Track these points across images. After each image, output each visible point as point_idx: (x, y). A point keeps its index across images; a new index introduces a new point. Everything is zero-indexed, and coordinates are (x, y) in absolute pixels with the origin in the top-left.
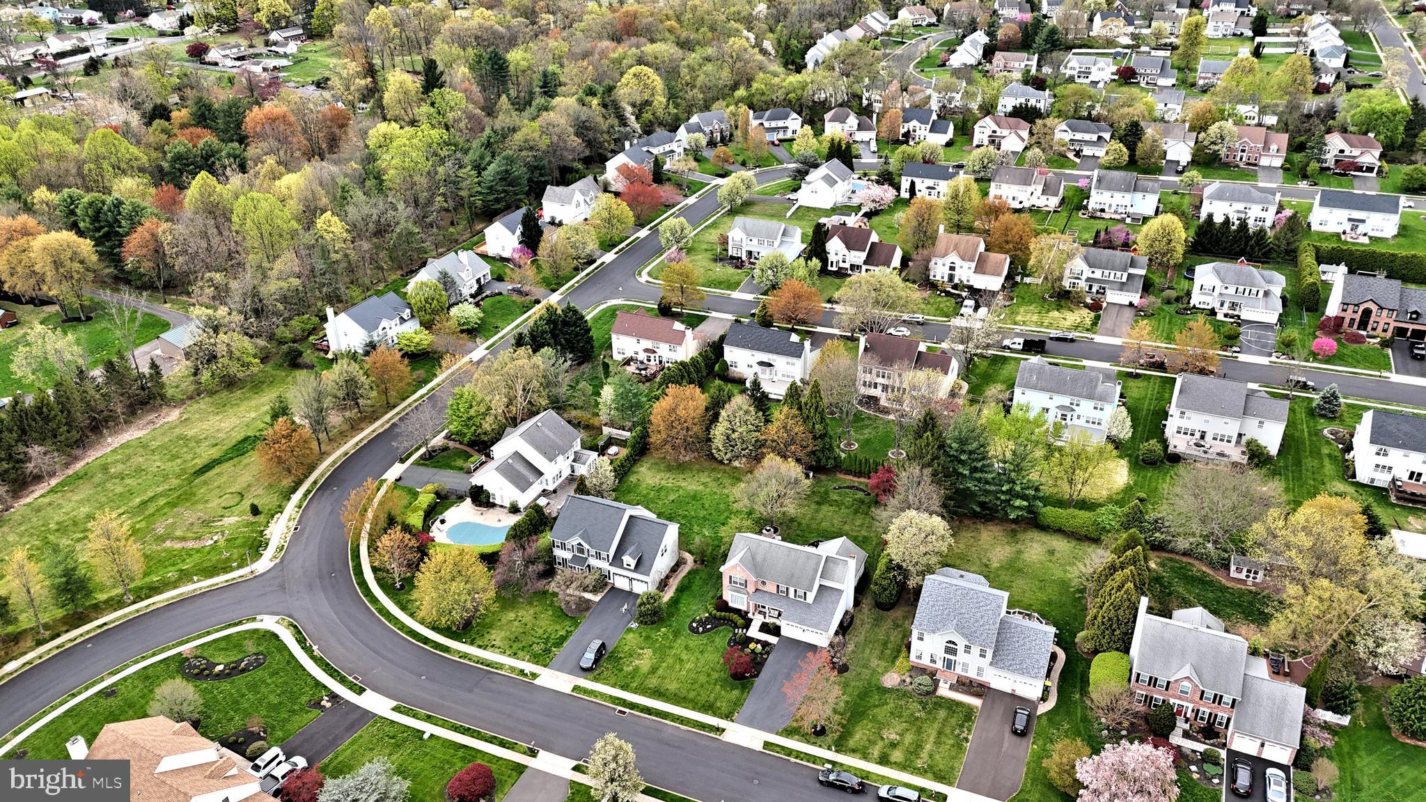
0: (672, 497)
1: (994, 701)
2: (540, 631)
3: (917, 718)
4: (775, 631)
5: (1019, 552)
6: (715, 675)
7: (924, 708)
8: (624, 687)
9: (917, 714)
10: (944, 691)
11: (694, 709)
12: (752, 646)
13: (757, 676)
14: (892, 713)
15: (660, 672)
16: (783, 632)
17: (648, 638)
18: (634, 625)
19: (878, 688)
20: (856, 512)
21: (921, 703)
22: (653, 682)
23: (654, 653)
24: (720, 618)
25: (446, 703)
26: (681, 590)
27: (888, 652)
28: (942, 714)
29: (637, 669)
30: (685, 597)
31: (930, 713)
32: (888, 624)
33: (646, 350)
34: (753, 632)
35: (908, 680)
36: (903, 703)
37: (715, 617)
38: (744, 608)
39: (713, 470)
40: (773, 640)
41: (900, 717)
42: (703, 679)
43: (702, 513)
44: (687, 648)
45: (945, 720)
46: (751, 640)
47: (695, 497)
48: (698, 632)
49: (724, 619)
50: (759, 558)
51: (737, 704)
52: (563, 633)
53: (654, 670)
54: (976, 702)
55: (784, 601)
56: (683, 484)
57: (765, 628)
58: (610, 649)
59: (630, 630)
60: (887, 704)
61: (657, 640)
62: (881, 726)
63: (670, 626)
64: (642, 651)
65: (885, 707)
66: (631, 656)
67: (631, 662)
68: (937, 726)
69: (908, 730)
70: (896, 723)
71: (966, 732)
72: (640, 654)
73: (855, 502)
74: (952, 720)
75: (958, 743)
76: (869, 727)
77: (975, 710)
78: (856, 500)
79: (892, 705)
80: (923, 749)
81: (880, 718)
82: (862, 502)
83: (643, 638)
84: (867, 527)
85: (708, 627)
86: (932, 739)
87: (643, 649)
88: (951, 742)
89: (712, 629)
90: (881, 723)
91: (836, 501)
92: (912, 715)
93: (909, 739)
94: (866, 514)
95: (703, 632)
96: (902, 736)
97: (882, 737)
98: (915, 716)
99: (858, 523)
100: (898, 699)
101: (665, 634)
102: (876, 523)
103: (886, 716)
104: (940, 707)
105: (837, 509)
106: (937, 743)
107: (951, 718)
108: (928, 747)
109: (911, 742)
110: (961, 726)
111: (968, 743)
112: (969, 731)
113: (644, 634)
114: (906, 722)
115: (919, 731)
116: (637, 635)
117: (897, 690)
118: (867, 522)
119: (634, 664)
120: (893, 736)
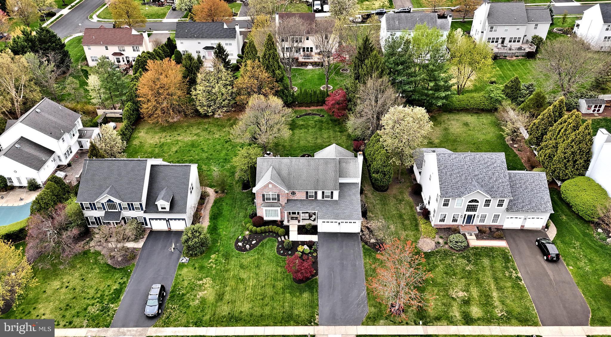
0: (174, 149)
1: (514, 239)
3: (470, 272)
4: (313, 230)
5: (446, 129)
6: (280, 285)
7: (469, 261)
9: (468, 268)
10: (474, 242)
11: (275, 324)
12: (300, 248)
13: (316, 274)
14: (446, 273)
15: (227, 297)
16: (319, 230)
17: (202, 268)
18: (184, 260)
20: (321, 129)
21: (463, 257)
22: (225, 309)
23: (214, 280)
24: (262, 233)
26: (214, 217)
27: (407, 222)
29: (203, 301)
30: (220, 222)
31: (476, 264)
32: (392, 202)
33: (115, 54)
34: (294, 236)
35: (441, 241)
36: (449, 262)
37: (256, 233)
38: (278, 218)
39: (200, 124)
40: (314, 238)
41: (454, 274)
42: (269, 291)
43: (204, 155)
44: (242, 267)
45: (492, 267)
46: (296, 244)
47: (193, 145)
48: (246, 250)
49: (265, 232)
50: (284, 172)
53: (220, 297)
54: (502, 244)
55: (315, 204)
56: (180, 138)
57: (302, 230)
58: (169, 289)
59: (182, 265)
60: (437, 266)
61: (211, 267)
62: (445, 288)
63: (218, 251)
64: (201, 282)
65: (437, 269)
66: (193, 289)
67: (195, 296)
68: (489, 273)
69: (469, 285)
70: (455, 281)
71: (514, 272)
72: (200, 286)
73: (317, 123)
74: (497, 265)
75: (515, 284)
76: (436, 291)
77: (507, 251)
78: (317, 122)
79: (442, 266)
80: (492, 298)
81: (439, 280)
82: (321, 122)
83: (197, 269)
84: (333, 137)
85: (254, 242)
86: (493, 286)
87: (201, 279)
88: (509, 284)
89: (257, 243)
90: (443, 285)
91: (302, 125)
92: (464, 270)
93: (475, 292)
94: (328, 129)
95: (251, 248)
96: (467, 291)
97: (453, 298)
98: (466, 271)
99: (325, 136)
100: (443, 259)
101: (216, 260)
102: (339, 133)
103: (443, 277)
104: (480, 256)
105: (306, 130)
106: (500, 289)
107: (495, 263)
108: (495, 294)
109: (478, 294)
110: (507, 268)
111: (523, 281)
112: (515, 269)
113: (197, 265)
114: (462, 278)
115: (479, 283)
116: (191, 268)
117: (437, 252)
118: (332, 134)
119: (198, 297)
120: (461, 294)
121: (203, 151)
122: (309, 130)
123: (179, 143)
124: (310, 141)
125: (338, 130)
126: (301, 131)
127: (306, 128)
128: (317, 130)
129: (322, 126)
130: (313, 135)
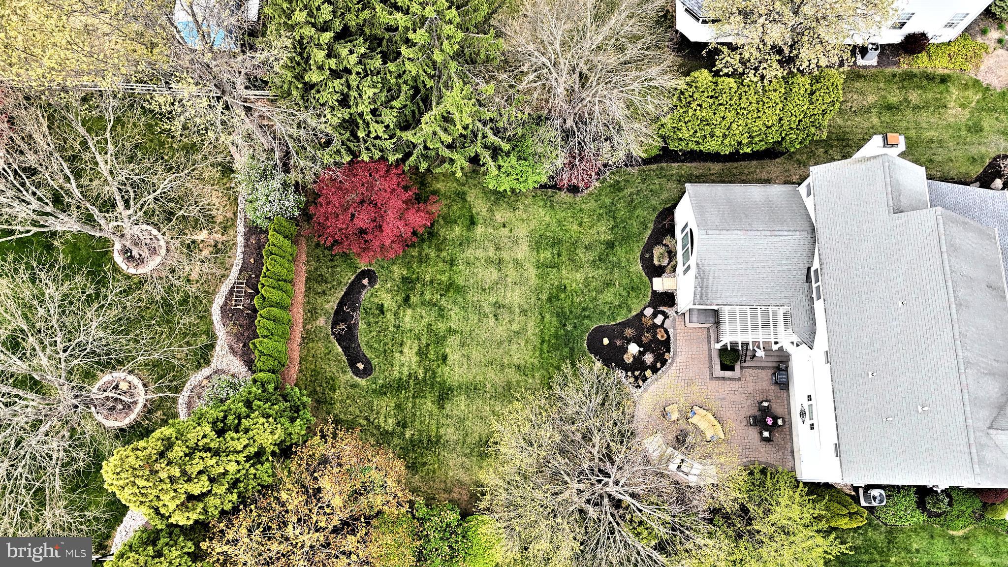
20: (450, 288)
73: (414, 299)
78: (407, 299)
82: (408, 282)
84: (498, 249)
91: (422, 353)
94: (452, 262)
99: (492, 274)
102: (479, 230)
105: (453, 341)
118: (480, 253)
122: (451, 331)
124: (515, 327)
125: (457, 230)
126: (454, 357)
127: (440, 340)
128: (455, 303)
129: (432, 282)
130: (483, 316)
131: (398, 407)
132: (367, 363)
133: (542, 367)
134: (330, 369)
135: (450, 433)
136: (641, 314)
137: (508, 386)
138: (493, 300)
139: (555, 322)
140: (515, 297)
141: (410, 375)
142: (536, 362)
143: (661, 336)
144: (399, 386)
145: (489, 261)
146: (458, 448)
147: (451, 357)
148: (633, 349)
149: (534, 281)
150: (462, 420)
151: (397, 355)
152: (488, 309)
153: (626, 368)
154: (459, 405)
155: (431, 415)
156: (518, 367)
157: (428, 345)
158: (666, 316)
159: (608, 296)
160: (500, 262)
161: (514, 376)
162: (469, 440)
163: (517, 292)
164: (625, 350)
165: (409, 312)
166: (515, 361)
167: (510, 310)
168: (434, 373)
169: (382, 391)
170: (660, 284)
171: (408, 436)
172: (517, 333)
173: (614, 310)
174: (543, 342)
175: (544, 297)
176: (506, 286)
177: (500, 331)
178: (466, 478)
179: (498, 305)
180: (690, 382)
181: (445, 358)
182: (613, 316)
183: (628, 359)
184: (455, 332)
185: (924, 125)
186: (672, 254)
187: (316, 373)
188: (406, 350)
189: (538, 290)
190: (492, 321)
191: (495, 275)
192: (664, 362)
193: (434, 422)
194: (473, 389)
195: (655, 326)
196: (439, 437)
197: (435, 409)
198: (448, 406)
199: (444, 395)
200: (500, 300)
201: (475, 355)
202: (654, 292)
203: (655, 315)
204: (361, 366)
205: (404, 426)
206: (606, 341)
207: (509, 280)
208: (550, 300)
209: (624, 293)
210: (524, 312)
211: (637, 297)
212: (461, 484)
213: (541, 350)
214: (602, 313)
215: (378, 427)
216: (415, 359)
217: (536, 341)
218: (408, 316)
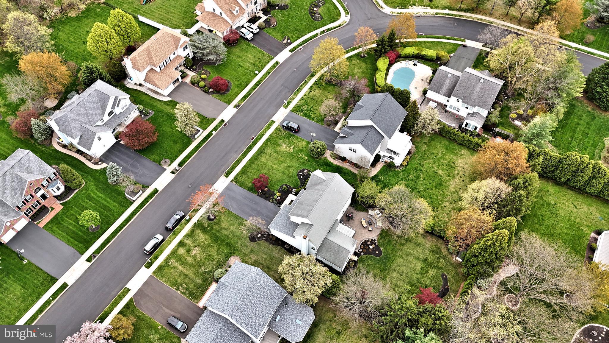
0: (441, 172)
2: (315, 108)
3: (200, 266)
8: (268, 140)
9: (203, 267)
10: (215, 287)
11: (245, 166)
13: (258, 195)
14: (210, 255)
17: (301, 151)
18: (311, 144)
19: (231, 253)
21: (211, 272)
22: (268, 151)
23: (290, 153)
25: (277, 78)
26: (339, 168)
28: (199, 281)
31: (202, 274)
34: (292, 197)
36: (215, 262)
41: (206, 258)
45: (193, 281)
46: (286, 195)
47: (441, 185)
48: (300, 172)
51: (242, 185)
52: (313, 116)
53: (277, 152)
54: (201, 304)
58: (297, 134)
59: (308, 143)
60: (218, 254)
61: (299, 155)
62: (204, 248)
63: (309, 161)
64: (292, 148)
65: (216, 253)
66: (289, 143)
67: (285, 143)
68: (192, 275)
69: (195, 260)
70: (203, 255)
71: (182, 291)
72: (290, 147)
73: (424, 286)
74: (193, 285)
75: (177, 284)
76: (205, 242)
77: (196, 301)
78: (426, 287)
79: (215, 257)
80: (181, 265)
81: (210, 248)
83: (301, 149)
85: (302, 177)
86: (185, 271)
87: (294, 148)
88: (179, 280)
89: (300, 179)
90: (205, 248)
91: (427, 272)
92: (204, 265)
93: (190, 259)
95: (298, 175)
96: (193, 256)
97: (196, 247)
98: (202, 266)
100: (218, 261)
101: (302, 158)
103: (209, 252)
104: (203, 281)
105: (417, 271)
106: (181, 273)
107: (194, 285)
108: (180, 268)
109: (187, 260)
110: (187, 289)
111: (175, 290)
112: (183, 293)
113: (305, 149)
114: (201, 260)
115: (192, 265)
116: (304, 146)
117: (226, 262)
119: (283, 144)
120: (194, 252)
121: (428, 189)
122: (417, 274)
123: (449, 178)
124: (399, 268)
126: (419, 268)
127: (421, 273)
128: (413, 281)
129: (417, 288)
130: (407, 274)
131: (438, 263)
132: (442, 277)
133: (396, 256)
134: (452, 280)
135: (427, 252)
136: (365, 254)
137: (407, 255)
138: (402, 277)
139: (387, 264)
140: (395, 275)
141: (432, 268)
142: (397, 257)
143: (363, 246)
144: (436, 267)
145: (399, 287)
146: (426, 248)
147: (420, 268)
148: (371, 247)
149: (388, 276)
150: (423, 253)
151: (434, 274)
152: (404, 275)
153: (375, 244)
154: (421, 256)
155: (430, 257)
156: (402, 258)
157: (425, 273)
158: (358, 251)
159: (370, 262)
160: (395, 285)
161: (404, 256)
162: (423, 248)
163: (394, 275)
164: (373, 248)
165: (427, 283)
166: (402, 260)
167: (398, 272)
168: (426, 266)
169: (441, 268)
170: (356, 258)
171: (438, 256)
172: (399, 266)
173: (371, 259)
174: (393, 261)
175: (387, 271)
176: (397, 279)
177: (403, 268)
178: (427, 241)
179: (401, 275)
180: (361, 234)
181: (421, 268)
182: (372, 257)
183: (374, 245)
184: (416, 273)
185: (264, 259)
186: (349, 263)
187: (457, 282)
188: (431, 274)
189: (388, 274)
190: (405, 272)
191: (398, 282)
192: (365, 241)
193: (430, 255)
194: (417, 258)
195: (362, 249)
196: (430, 252)
197: (429, 258)
198: (425, 257)
199: (425, 260)
200: (400, 276)
201: (413, 266)
202: (358, 257)
203: (361, 252)
204: (444, 276)
205: (438, 258)
206: (377, 252)
207: (395, 280)
208: (386, 270)
209: (366, 261)
210: (395, 270)
211: (363, 258)
212: (428, 241)
213: (394, 259)
214: (374, 259)
215: (445, 261)
216: (430, 272)
217: (395, 262)
218: (428, 282)
